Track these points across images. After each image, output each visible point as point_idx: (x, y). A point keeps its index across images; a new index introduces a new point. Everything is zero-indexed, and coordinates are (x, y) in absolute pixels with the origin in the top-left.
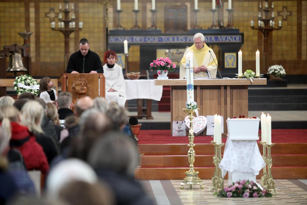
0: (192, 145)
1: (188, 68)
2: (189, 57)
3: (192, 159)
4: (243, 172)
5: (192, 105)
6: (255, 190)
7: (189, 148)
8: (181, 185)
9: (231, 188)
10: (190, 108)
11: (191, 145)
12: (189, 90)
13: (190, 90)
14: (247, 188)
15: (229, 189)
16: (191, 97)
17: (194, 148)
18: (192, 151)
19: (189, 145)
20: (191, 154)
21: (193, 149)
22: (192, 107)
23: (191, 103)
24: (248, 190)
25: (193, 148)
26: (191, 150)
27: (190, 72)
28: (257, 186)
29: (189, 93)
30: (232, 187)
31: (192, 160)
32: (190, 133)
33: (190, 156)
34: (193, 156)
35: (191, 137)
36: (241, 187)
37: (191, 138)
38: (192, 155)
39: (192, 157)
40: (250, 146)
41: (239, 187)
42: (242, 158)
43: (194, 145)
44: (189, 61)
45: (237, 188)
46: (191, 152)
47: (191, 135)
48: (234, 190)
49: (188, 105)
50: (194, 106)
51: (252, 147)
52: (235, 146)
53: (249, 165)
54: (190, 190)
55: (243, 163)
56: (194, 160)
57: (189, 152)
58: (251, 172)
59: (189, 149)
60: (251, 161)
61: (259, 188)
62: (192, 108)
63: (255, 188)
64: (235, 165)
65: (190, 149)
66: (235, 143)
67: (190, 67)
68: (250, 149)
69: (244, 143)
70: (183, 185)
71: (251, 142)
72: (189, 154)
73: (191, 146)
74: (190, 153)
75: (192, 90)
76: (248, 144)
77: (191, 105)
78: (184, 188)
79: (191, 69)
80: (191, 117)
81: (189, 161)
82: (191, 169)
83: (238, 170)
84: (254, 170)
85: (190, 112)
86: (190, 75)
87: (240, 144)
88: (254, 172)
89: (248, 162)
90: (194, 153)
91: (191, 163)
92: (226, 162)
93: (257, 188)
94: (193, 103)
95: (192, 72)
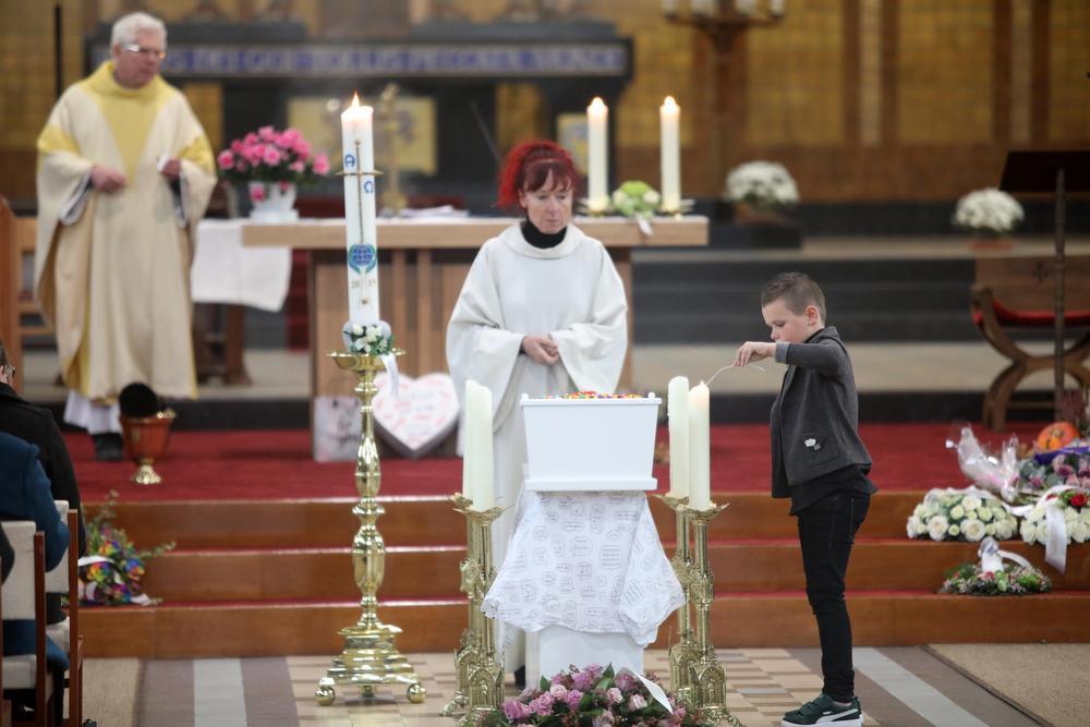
0: (369, 512)
1: (353, 174)
2: (355, 125)
3: (369, 570)
4: (585, 629)
5: (371, 337)
6: (639, 712)
7: (356, 523)
8: (323, 688)
9: (532, 704)
10: (363, 351)
11: (365, 510)
12: (357, 270)
13: (363, 268)
14: (603, 705)
15: (526, 710)
16: (365, 302)
17: (382, 523)
18: (373, 537)
19: (357, 511)
20: (369, 552)
21: (374, 528)
22: (371, 344)
23: (365, 328)
24: (608, 713)
25: (376, 524)
26: (366, 530)
27: (363, 190)
28: (646, 694)
29: (357, 284)
30: (539, 701)
31: (369, 576)
32: (362, 459)
33: (365, 560)
34: (376, 558)
35: (368, 474)
36: (576, 702)
37: (369, 482)
38: (373, 555)
39: (373, 561)
40: (619, 515)
41: (567, 700)
42: (585, 570)
43: (381, 511)
44: (358, 143)
45: (559, 705)
46: (369, 543)
47: (365, 468)
48: (544, 714)
49: (354, 337)
50: (378, 342)
51: (628, 522)
52: (552, 517)
53: (615, 600)
55: (587, 594)
56: (380, 576)
57: (358, 540)
58: (622, 631)
59: (358, 528)
60: (621, 580)
61: (656, 702)
62: (368, 349)
63: (638, 702)
64: (553, 602)
65: (363, 528)
66: (554, 506)
67: (359, 168)
68: (621, 528)
69: (590, 503)
70: (330, 688)
71: (623, 499)
72: (360, 552)
73: (365, 516)
74: (364, 547)
75: (368, 270)
76: (612, 508)
77: (364, 335)
78: (334, 699)
79: (364, 179)
80: (367, 390)
81: (361, 579)
82: (365, 616)
83: (565, 621)
84: (635, 624)
85: (361, 369)
86: (360, 204)
87: (574, 507)
88: (634, 632)
89: (609, 589)
90: (379, 547)
91: (367, 588)
92: (513, 587)
93: (645, 704)
94: (375, 326)
95: (367, 191)
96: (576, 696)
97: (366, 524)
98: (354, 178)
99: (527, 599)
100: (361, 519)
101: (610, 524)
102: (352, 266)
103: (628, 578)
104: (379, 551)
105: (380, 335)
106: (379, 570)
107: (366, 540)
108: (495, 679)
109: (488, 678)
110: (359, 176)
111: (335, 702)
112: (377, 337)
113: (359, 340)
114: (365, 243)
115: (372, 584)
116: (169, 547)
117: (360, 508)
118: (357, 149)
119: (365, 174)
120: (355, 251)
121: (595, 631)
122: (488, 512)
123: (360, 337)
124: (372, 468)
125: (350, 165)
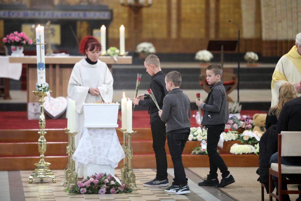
1: (39, 44)
2: (39, 32)
3: (42, 148)
4: (99, 164)
5: (43, 87)
6: (113, 185)
7: (39, 136)
8: (30, 179)
9: (85, 183)
10: (41, 91)
11: (41, 132)
12: (40, 69)
13: (41, 69)
14: (104, 183)
15: (83, 185)
16: (42, 78)
17: (46, 136)
18: (43, 139)
19: (39, 132)
20: (42, 143)
21: (44, 137)
22: (43, 89)
23: (42, 85)
24: (105, 186)
27: (41, 48)
28: (115, 181)
29: (40, 73)
30: (87, 182)
31: (42, 150)
32: (41, 119)
33: (41, 145)
35: (42, 123)
36: (96, 182)
37: (42, 125)
39: (43, 146)
40: (108, 134)
41: (94, 182)
42: (99, 148)
43: (46, 132)
44: (40, 36)
45: (92, 183)
46: (42, 141)
47: (41, 121)
48: (88, 186)
49: (39, 87)
50: (45, 88)
52: (91, 134)
53: (107, 156)
55: (100, 154)
56: (45, 150)
57: (39, 140)
58: (109, 164)
59: (40, 137)
60: (109, 151)
61: (117, 182)
62: (43, 90)
63: (113, 183)
64: (91, 157)
65: (41, 137)
66: (91, 132)
67: (40, 43)
68: (109, 137)
69: (101, 131)
70: (31, 179)
71: (109, 130)
72: (40, 143)
73: (41, 134)
74: (41, 142)
75: (43, 69)
76: (106, 132)
77: (41, 86)
79: (42, 45)
80: (42, 101)
81: (40, 150)
82: (41, 160)
83: (94, 161)
85: (41, 95)
86: (41, 52)
87: (97, 132)
88: (112, 164)
89: (105, 153)
90: (45, 142)
91: (42, 153)
92: (80, 153)
94: (44, 84)
95: (43, 49)
96: (96, 181)
99: (84, 156)
101: (106, 136)
102: (38, 68)
103: (111, 150)
105: (46, 86)
106: (45, 148)
108: (75, 177)
109: (73, 176)
111: (33, 182)
118: (40, 38)
120: (39, 64)
121: (102, 164)
122: (74, 133)
124: (43, 121)
125: (38, 42)
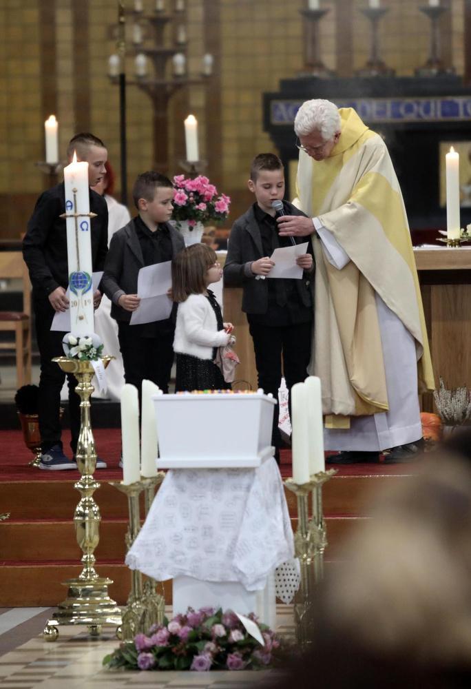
0: (87, 487)
1: (72, 216)
2: (73, 177)
3: (87, 534)
4: (209, 579)
5: (82, 347)
6: (235, 644)
7: (77, 496)
8: (49, 628)
9: (153, 637)
10: (76, 357)
11: (84, 485)
12: (76, 293)
13: (80, 291)
14: (207, 637)
15: (148, 642)
16: (81, 318)
17: (97, 496)
18: (90, 507)
19: (78, 486)
20: (87, 519)
21: (91, 499)
22: (82, 351)
23: (78, 339)
24: (211, 645)
25: (93, 497)
26: (85, 501)
27: (79, 229)
28: (244, 631)
29: (75, 304)
30: (158, 635)
31: (88, 538)
32: (81, 444)
33: (84, 525)
34: (93, 524)
35: (86, 456)
36: (186, 635)
37: (86, 462)
38: (90, 522)
39: (90, 527)
40: (235, 488)
41: (180, 635)
42: (208, 531)
43: (97, 486)
44: (75, 191)
45: (173, 638)
46: (87, 511)
47: (83, 452)
48: (161, 645)
49: (70, 346)
50: (88, 350)
51: (241, 493)
52: (181, 489)
53: (230, 555)
54: (90, 643)
55: (210, 550)
56: (96, 539)
57: (79, 509)
58: (236, 580)
59: (79, 500)
60: (235, 539)
61: (250, 636)
62: (80, 355)
63: (236, 636)
64: (181, 557)
65: (83, 500)
66: (183, 480)
67: (76, 211)
68: (235, 498)
69: (211, 478)
70: (54, 627)
71: (238, 475)
72: (79, 518)
73: (84, 490)
74: (83, 515)
75: (84, 293)
76: (229, 482)
77: (78, 344)
78: (57, 636)
79: (80, 220)
80: (84, 389)
81: (81, 542)
82: (85, 570)
83: (192, 572)
84: (243, 574)
85: (80, 372)
86: (77, 239)
87: (200, 481)
88: (244, 582)
89: (225, 547)
90: (96, 515)
91: (86, 548)
92: (147, 545)
93: (242, 638)
94: (87, 338)
95: (83, 230)
96: (184, 631)
97: (85, 497)
98: (73, 219)
99: (158, 554)
100: (81, 492)
101: (227, 494)
102: (71, 289)
103: (241, 537)
104: (95, 518)
105: (90, 344)
106: (95, 533)
107: (85, 509)
108: (140, 618)
109: (135, 617)
110: (76, 217)
111: (58, 639)
112: (87, 346)
113: (73, 349)
114: (80, 271)
115: (90, 545)
116: (4, 518)
117: (81, 483)
118: (75, 196)
119: (82, 216)
120: (74, 276)
121: (214, 580)
122: (132, 485)
123: (74, 346)
124: (89, 451)
125: (69, 208)
